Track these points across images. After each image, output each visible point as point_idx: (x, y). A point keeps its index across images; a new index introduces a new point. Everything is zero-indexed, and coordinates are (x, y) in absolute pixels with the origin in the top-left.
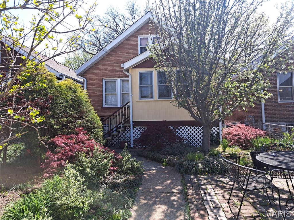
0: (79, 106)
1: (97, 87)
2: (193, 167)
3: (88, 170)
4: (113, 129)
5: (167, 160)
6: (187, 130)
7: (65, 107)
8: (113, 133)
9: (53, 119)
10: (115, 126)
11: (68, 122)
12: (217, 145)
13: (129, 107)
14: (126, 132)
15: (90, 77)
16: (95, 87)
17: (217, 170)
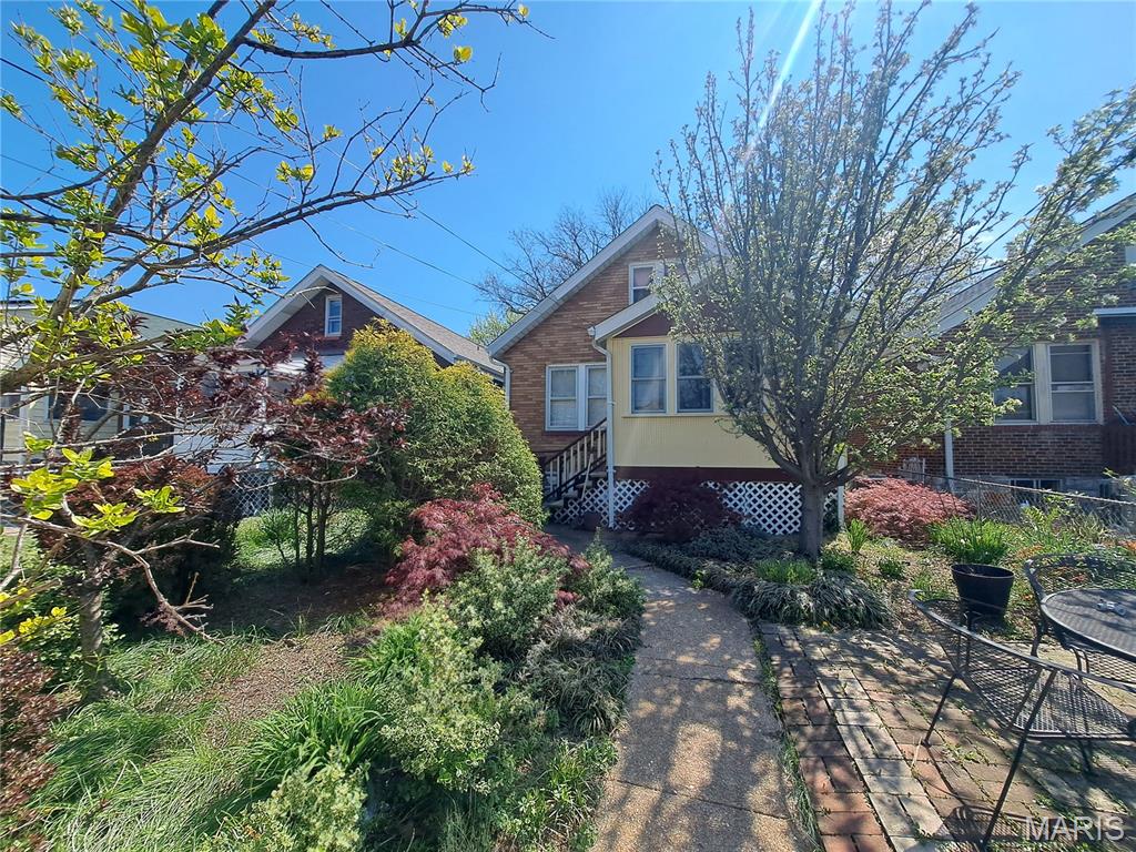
0: (485, 429)
1: (534, 384)
2: (784, 601)
3: (498, 605)
4: (568, 482)
5: (704, 572)
6: (750, 491)
7: (452, 429)
8: (566, 491)
9: (423, 458)
10: (571, 476)
11: (459, 467)
12: (831, 533)
13: (605, 431)
14: (597, 492)
15: (519, 361)
16: (529, 385)
17: (855, 615)
